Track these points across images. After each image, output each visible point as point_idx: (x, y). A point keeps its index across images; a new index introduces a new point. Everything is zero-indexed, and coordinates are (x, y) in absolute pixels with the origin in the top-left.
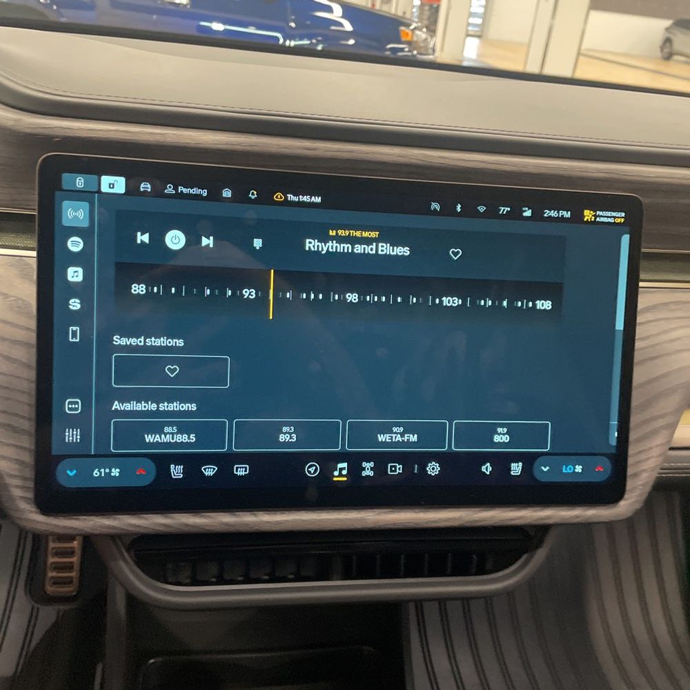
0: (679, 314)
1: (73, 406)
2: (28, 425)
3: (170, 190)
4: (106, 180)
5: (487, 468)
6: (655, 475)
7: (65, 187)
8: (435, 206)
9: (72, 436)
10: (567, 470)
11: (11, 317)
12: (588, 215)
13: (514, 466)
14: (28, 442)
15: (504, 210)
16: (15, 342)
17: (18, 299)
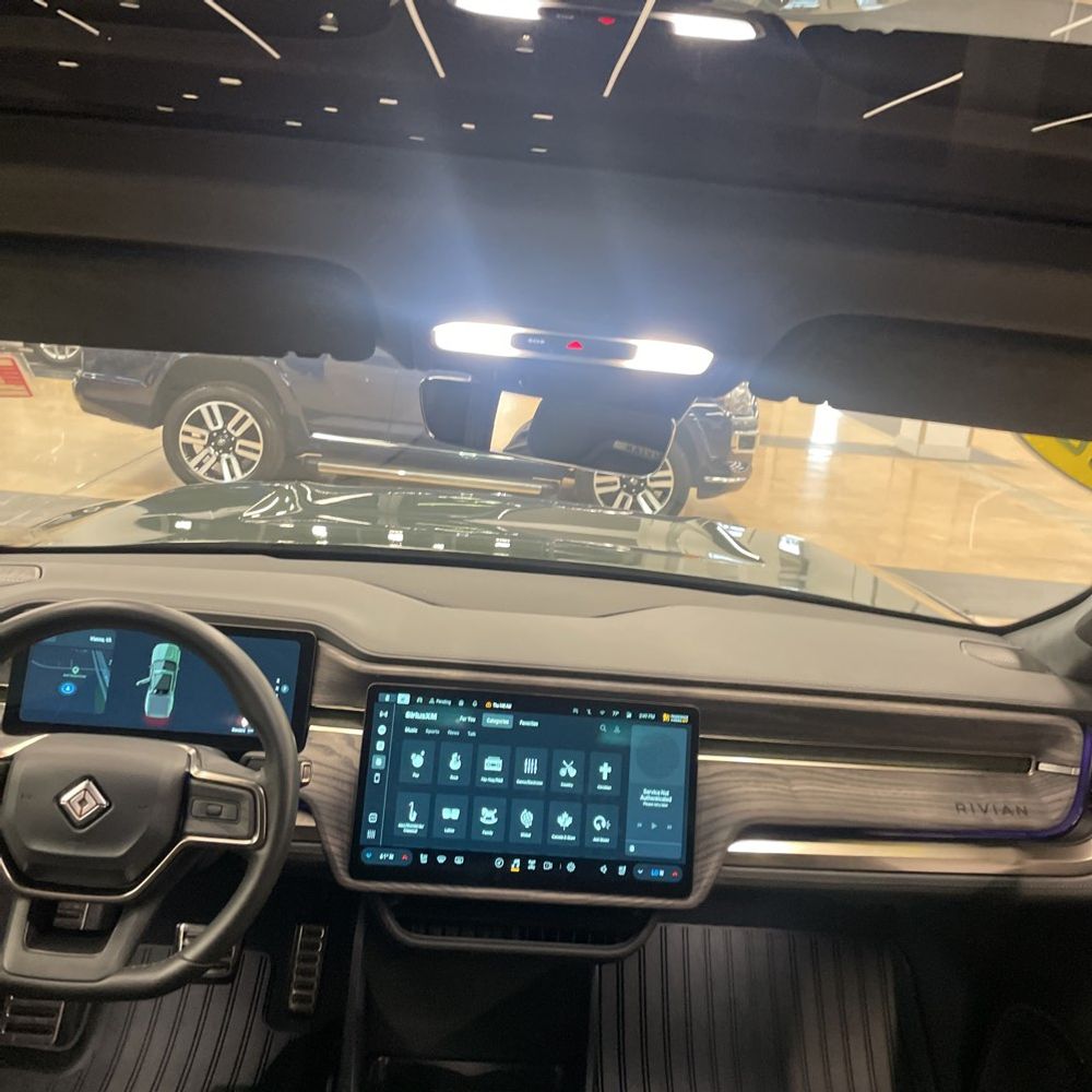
0: (737, 778)
1: (373, 818)
2: (347, 829)
3: (432, 701)
4: (400, 696)
5: (604, 869)
6: (712, 881)
7: (380, 699)
8: (576, 711)
9: (371, 834)
10: (654, 873)
11: (342, 767)
12: (666, 717)
13: (620, 868)
14: (347, 838)
15: (616, 713)
16: (343, 781)
17: (346, 757)
